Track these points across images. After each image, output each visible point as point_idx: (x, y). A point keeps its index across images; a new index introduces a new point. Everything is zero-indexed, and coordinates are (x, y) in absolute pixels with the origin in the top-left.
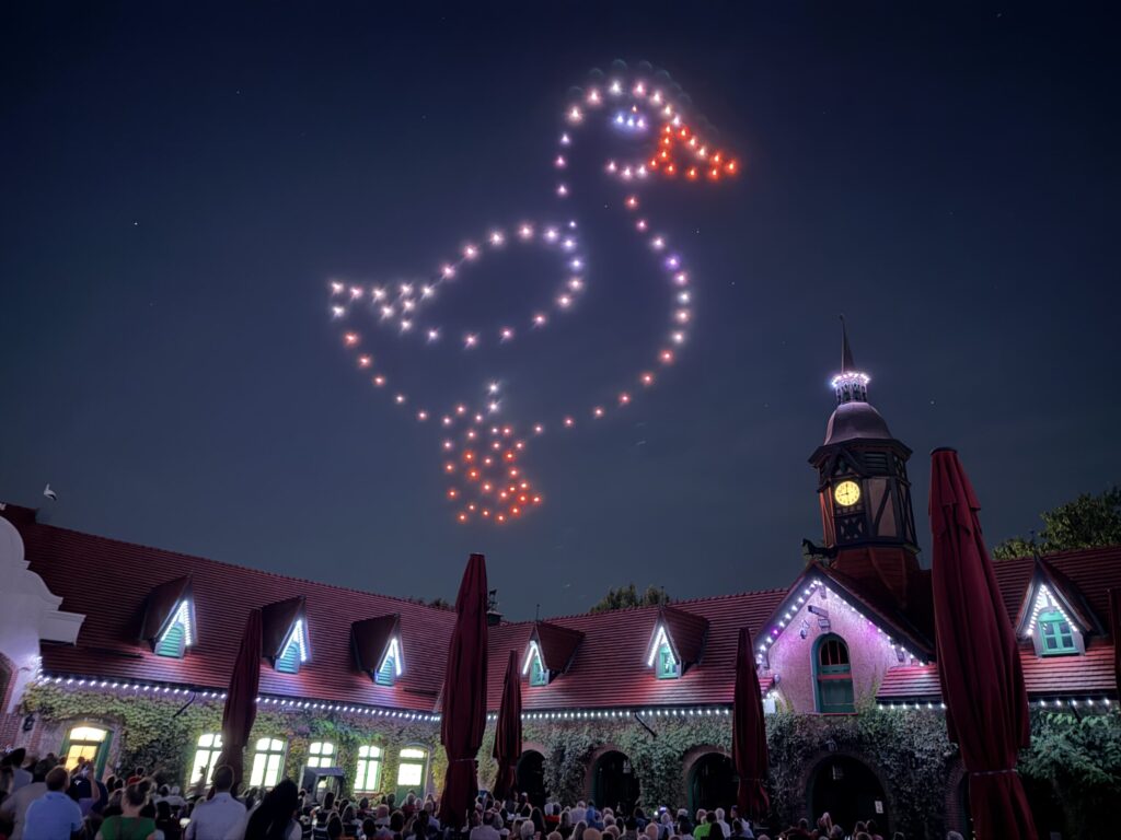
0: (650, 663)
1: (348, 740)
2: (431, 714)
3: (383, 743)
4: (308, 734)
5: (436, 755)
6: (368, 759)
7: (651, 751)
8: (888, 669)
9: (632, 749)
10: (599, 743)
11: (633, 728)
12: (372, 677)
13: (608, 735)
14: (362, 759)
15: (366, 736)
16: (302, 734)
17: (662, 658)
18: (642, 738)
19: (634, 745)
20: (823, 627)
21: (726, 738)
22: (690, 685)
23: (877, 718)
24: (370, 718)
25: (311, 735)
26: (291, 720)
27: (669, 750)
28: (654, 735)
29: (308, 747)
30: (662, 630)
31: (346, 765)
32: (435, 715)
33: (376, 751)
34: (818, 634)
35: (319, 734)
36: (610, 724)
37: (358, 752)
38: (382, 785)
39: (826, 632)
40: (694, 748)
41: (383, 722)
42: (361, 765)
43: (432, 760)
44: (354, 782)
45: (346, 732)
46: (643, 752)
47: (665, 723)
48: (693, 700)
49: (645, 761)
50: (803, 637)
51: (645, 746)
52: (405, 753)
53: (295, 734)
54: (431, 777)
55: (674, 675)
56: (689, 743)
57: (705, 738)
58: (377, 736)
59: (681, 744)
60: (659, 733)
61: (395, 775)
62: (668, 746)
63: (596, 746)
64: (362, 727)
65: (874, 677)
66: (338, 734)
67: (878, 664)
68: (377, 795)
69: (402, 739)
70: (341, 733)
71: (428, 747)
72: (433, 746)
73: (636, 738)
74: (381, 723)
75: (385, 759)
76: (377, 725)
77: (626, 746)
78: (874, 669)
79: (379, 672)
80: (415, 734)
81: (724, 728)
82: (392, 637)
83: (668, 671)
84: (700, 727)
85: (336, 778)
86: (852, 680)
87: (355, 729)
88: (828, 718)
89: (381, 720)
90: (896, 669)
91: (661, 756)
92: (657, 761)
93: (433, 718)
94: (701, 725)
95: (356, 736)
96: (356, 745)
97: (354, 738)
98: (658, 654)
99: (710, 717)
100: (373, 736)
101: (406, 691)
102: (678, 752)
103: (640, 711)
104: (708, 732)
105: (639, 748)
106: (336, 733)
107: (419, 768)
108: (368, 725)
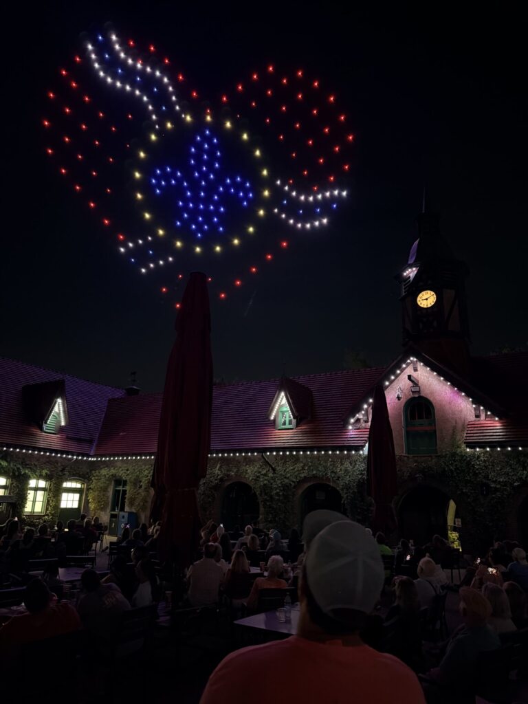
0: (272, 418)
1: (20, 474)
2: (88, 456)
3: (47, 478)
5: (92, 486)
6: (36, 489)
7: (272, 481)
8: (467, 422)
9: (255, 480)
10: (228, 476)
11: (257, 465)
12: (41, 429)
13: (235, 470)
14: (31, 489)
15: (35, 472)
17: (280, 415)
18: (264, 472)
19: (258, 477)
20: (413, 392)
21: (332, 472)
22: (304, 433)
23: (457, 458)
24: (38, 458)
27: (287, 481)
28: (274, 470)
30: (283, 394)
31: (17, 493)
32: (92, 457)
33: (42, 484)
34: (410, 397)
36: (237, 462)
37: (28, 484)
38: (47, 509)
39: (417, 396)
40: (305, 479)
41: (49, 461)
42: (31, 494)
43: (88, 489)
44: (24, 507)
45: (18, 469)
46: (265, 482)
47: (283, 461)
48: (310, 444)
49: (266, 489)
50: (399, 398)
51: (266, 478)
52: (67, 485)
54: (87, 502)
55: (291, 426)
56: (302, 475)
57: (315, 472)
58: (44, 472)
59: (296, 476)
60: (278, 468)
61: (58, 501)
62: (286, 478)
63: (226, 478)
64: (31, 465)
65: (455, 428)
66: (11, 470)
67: (458, 419)
68: (44, 516)
69: (64, 474)
70: (14, 469)
71: (86, 480)
72: (89, 479)
73: (260, 472)
74: (48, 462)
75: (50, 489)
76: (45, 463)
77: (251, 478)
78: (454, 423)
79: (46, 423)
80: (75, 471)
81: (331, 465)
82: (58, 398)
83: (284, 424)
84: (310, 464)
85: (9, 504)
86: (435, 431)
87: (25, 466)
88: (416, 458)
89: (48, 460)
90: (473, 423)
91: (280, 485)
92: (276, 489)
93: (90, 459)
94: (311, 462)
95: (27, 471)
96: (27, 478)
97: (25, 473)
98: (277, 412)
99: (318, 457)
100: (40, 472)
101: (68, 438)
102: (293, 482)
103: (266, 452)
104: (318, 468)
105: (262, 480)
106: (9, 470)
107: (77, 496)
108: (36, 463)
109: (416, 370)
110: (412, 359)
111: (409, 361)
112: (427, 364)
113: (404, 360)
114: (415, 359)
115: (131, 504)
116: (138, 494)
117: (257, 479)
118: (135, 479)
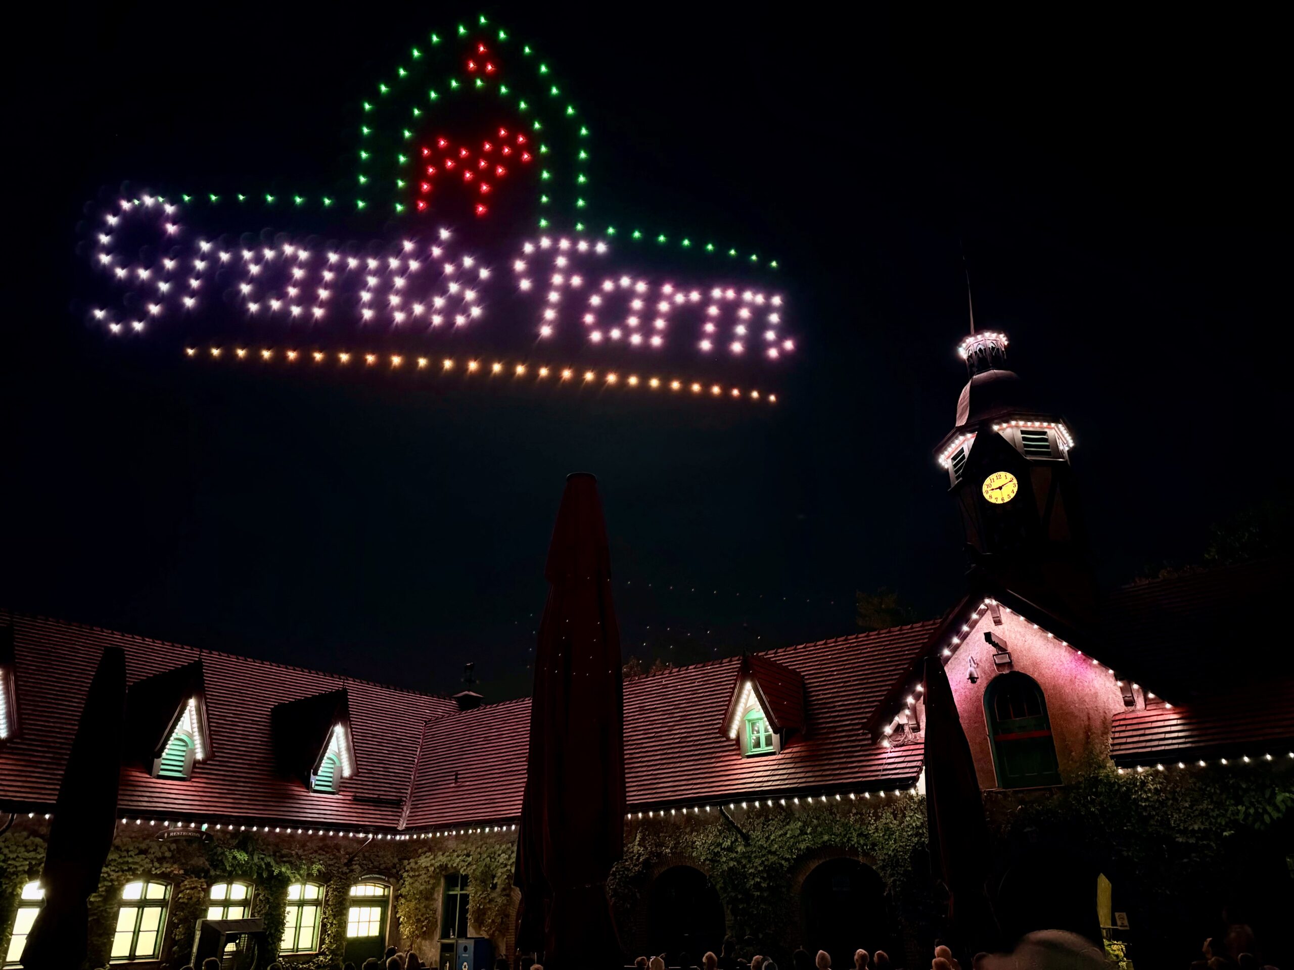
0: (733, 734)
1: (271, 875)
2: (395, 831)
3: (322, 879)
4: (208, 871)
5: (403, 891)
6: (301, 903)
7: (744, 861)
8: (1110, 716)
9: (711, 860)
10: (659, 855)
11: (713, 830)
12: (307, 785)
13: (672, 844)
14: (292, 903)
15: (298, 869)
16: (197, 872)
17: (748, 727)
18: (728, 843)
19: (717, 854)
20: (998, 665)
21: (860, 835)
22: (797, 760)
23: (1101, 789)
24: (304, 842)
25: (212, 873)
26: (179, 850)
27: (772, 858)
28: (746, 838)
29: (207, 891)
30: (748, 686)
31: (266, 914)
32: (401, 833)
33: (312, 891)
34: (993, 675)
35: (224, 870)
36: (674, 828)
37: (285, 893)
38: (322, 942)
39: (1006, 672)
40: (810, 854)
41: (326, 847)
42: (291, 914)
43: (397, 898)
44: (280, 940)
45: (268, 865)
46: (732, 864)
47: (762, 819)
48: (812, 782)
49: (735, 876)
50: (973, 679)
51: (733, 855)
52: (357, 891)
53: (187, 873)
54: (396, 923)
55: (770, 749)
56: (803, 846)
57: (826, 838)
58: (316, 868)
59: (790, 848)
60: (753, 834)
61: (342, 925)
62: (770, 852)
63: (655, 859)
64: (292, 856)
65: (1088, 730)
66: (255, 868)
67: (1091, 712)
68: (317, 955)
69: (352, 871)
70: (260, 867)
71: (391, 880)
72: (398, 878)
73: (720, 844)
74: (321, 848)
75: (327, 901)
76: (316, 852)
77: (702, 858)
78: (1085, 718)
79: (316, 774)
80: (372, 863)
81: (856, 821)
82: (335, 724)
83: (758, 745)
84: (815, 821)
85: (253, 936)
86: (1051, 737)
87: (281, 859)
88: (1020, 795)
89: (321, 844)
90: (1123, 716)
91: (761, 868)
92: (753, 875)
93: (398, 838)
94: (818, 818)
95: (283, 870)
96: (283, 883)
97: (280, 873)
98: (743, 722)
99: (831, 805)
100: (308, 869)
101: (356, 800)
102: (786, 860)
103: (727, 803)
104: (831, 828)
105: (724, 859)
106: (251, 868)
107: (377, 912)
108: (300, 852)
109: (998, 622)
110: (987, 601)
111: (982, 607)
112: (1018, 609)
113: (973, 605)
114: (994, 603)
115: (479, 922)
116: (491, 901)
117: (715, 859)
118: (482, 873)
